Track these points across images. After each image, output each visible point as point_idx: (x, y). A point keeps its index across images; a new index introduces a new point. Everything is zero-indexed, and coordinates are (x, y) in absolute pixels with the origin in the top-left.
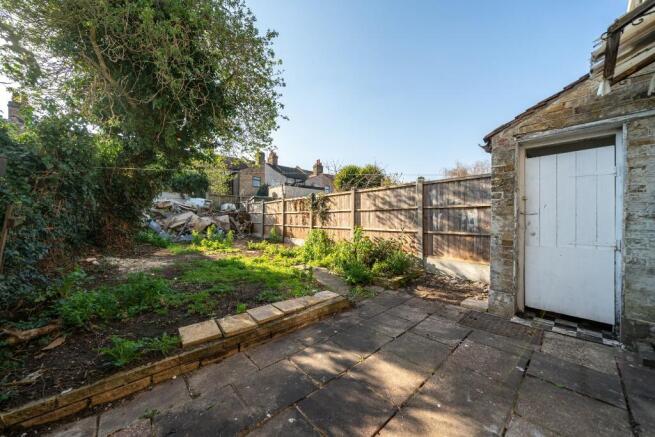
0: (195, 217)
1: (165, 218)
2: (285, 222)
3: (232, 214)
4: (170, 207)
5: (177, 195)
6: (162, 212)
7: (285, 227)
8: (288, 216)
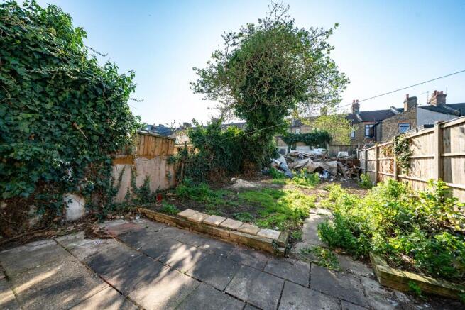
0: (311, 161)
1: (293, 161)
2: (378, 170)
3: (342, 161)
4: (298, 156)
5: (308, 147)
6: (293, 158)
7: (378, 174)
8: (381, 162)
